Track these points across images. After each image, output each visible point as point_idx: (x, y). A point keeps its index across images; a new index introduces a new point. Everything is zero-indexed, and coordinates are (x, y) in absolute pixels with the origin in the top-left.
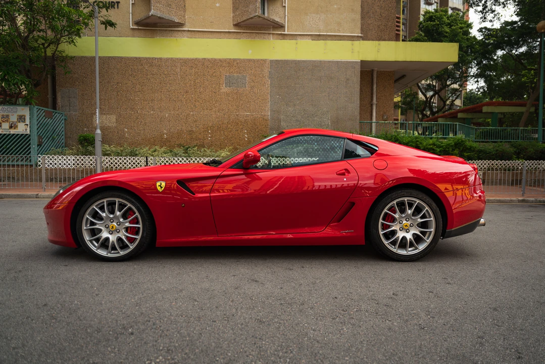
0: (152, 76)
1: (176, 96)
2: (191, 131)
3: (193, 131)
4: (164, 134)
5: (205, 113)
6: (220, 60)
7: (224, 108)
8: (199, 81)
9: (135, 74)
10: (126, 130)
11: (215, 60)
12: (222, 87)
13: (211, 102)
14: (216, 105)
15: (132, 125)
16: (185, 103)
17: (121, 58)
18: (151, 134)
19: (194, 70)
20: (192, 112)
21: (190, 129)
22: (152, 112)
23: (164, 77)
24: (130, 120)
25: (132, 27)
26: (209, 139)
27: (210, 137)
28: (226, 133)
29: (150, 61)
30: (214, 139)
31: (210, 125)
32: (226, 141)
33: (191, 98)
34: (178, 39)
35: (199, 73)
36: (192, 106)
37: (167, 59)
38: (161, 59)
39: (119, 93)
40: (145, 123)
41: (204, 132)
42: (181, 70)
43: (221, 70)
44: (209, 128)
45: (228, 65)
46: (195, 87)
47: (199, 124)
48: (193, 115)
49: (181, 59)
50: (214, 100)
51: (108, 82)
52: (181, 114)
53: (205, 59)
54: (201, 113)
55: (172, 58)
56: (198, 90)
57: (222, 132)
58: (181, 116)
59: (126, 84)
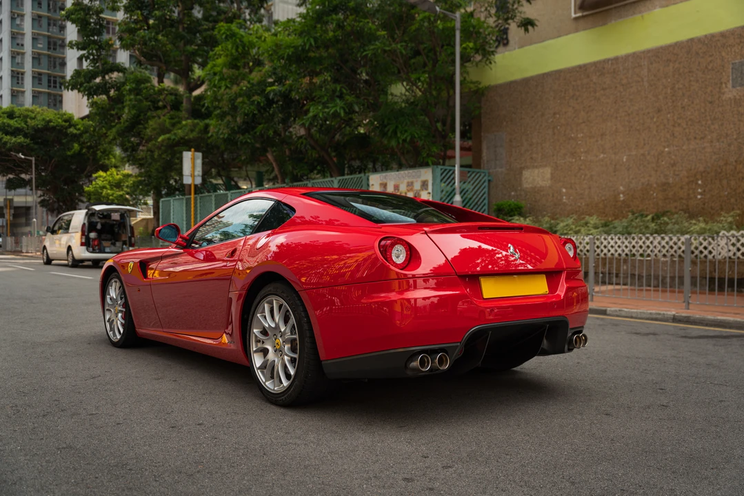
0: (602, 92)
1: (641, 121)
2: (664, 184)
3: (669, 184)
4: (619, 194)
5: (692, 147)
6: (723, 35)
7: (729, 132)
8: (681, 86)
9: (577, 93)
10: (564, 190)
11: (713, 36)
12: (726, 90)
13: (704, 123)
14: (712, 127)
15: (573, 181)
16: (655, 132)
17: (559, 72)
18: (600, 195)
19: (671, 65)
20: (668, 146)
21: (664, 180)
22: (602, 156)
23: (622, 90)
24: (569, 173)
25: (573, 15)
26: (699, 197)
27: (700, 194)
28: (733, 183)
29: (599, 67)
30: (708, 196)
31: (701, 169)
32: (733, 200)
33: (665, 121)
34: (645, 15)
35: (681, 71)
36: (669, 136)
37: (627, 57)
38: (616, 59)
39: (556, 131)
40: (592, 176)
41: (688, 184)
42: (649, 70)
43: (723, 54)
44: (698, 176)
45: (738, 41)
46: (674, 98)
47: (681, 169)
48: (669, 153)
49: (649, 51)
50: (708, 118)
51: (543, 115)
52: (649, 154)
53: (692, 40)
54: (684, 148)
55: (634, 53)
56: (679, 104)
57: (725, 182)
58: (648, 158)
59: (566, 113)
